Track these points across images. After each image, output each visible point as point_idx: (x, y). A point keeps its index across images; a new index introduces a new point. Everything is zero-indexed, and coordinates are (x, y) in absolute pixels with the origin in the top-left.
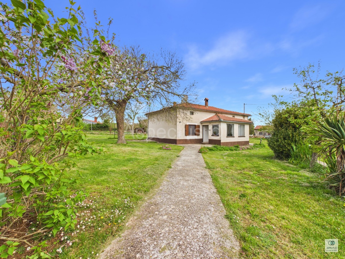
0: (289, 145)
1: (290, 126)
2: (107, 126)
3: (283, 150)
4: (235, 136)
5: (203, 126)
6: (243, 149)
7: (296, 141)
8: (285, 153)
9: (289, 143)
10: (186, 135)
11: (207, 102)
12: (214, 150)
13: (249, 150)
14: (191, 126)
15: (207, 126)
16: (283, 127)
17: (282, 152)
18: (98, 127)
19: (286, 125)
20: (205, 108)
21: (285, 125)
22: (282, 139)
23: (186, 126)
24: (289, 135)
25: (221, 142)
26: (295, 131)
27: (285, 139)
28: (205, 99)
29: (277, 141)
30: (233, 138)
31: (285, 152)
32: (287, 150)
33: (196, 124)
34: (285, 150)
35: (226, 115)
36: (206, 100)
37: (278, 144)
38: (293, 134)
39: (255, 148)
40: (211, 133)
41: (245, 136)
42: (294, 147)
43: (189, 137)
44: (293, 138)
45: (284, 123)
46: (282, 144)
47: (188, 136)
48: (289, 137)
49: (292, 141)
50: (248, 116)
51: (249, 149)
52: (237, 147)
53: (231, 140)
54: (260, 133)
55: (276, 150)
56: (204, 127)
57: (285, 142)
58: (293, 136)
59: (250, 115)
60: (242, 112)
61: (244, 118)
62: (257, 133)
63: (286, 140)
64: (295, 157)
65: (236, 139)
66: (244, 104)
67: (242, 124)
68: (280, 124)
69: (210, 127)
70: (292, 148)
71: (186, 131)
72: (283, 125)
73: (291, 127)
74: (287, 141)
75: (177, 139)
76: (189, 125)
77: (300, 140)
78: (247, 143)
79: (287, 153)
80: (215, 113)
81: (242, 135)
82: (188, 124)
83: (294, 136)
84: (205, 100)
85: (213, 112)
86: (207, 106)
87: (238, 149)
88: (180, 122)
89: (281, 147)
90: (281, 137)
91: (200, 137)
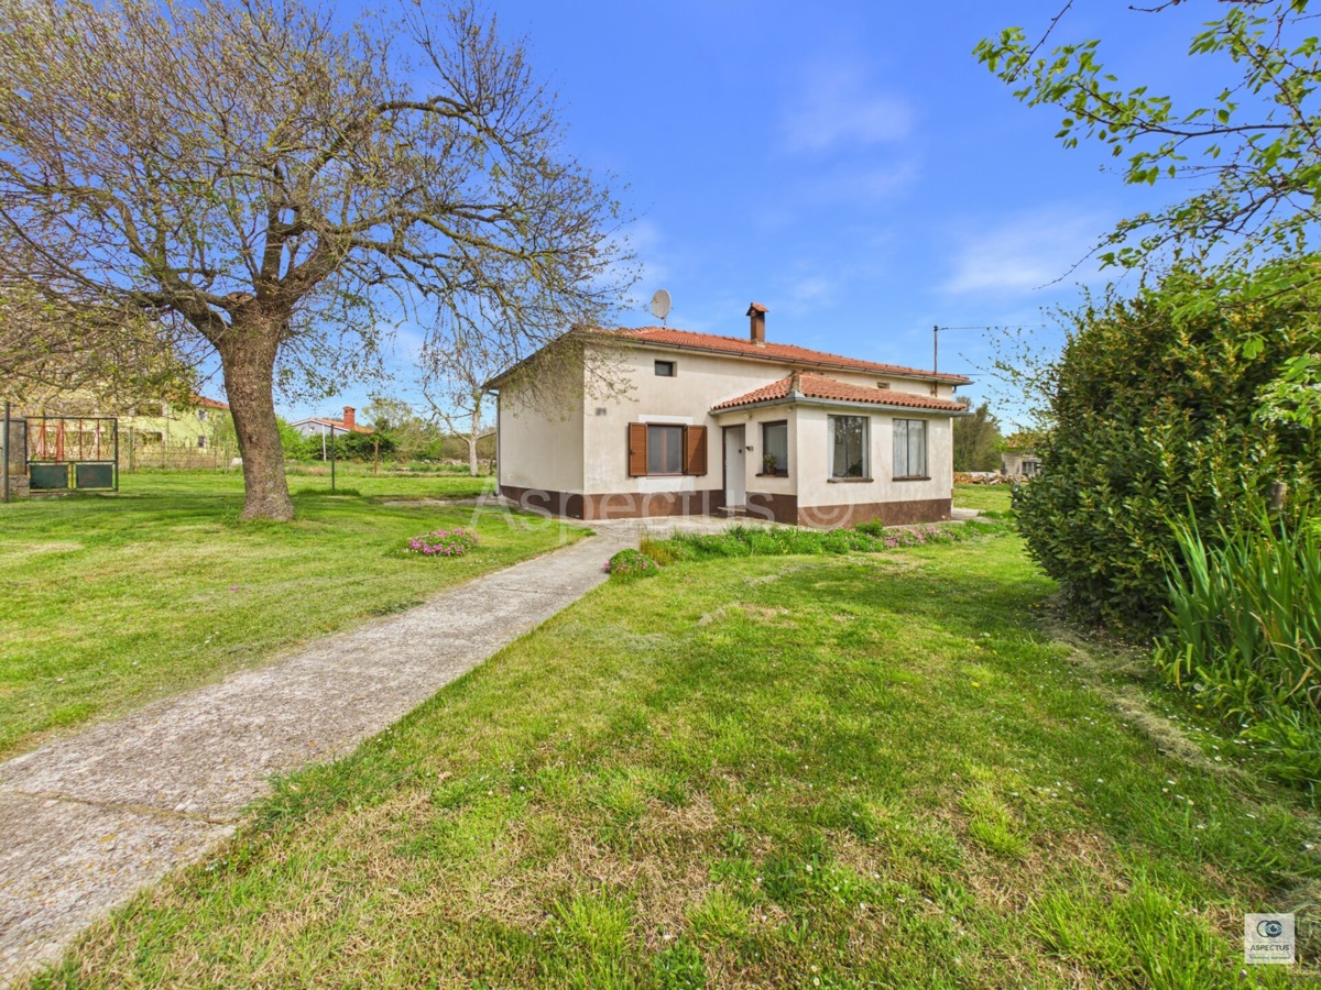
0: (1155, 529)
1: (1158, 396)
2: (387, 442)
3: (1113, 571)
4: (874, 475)
5: (725, 429)
6: (902, 545)
7: (1205, 505)
8: (1127, 589)
9: (1151, 520)
10: (632, 473)
11: (758, 323)
12: (726, 555)
13: (934, 550)
14: (665, 432)
15: (740, 430)
16: (1108, 410)
17: (1103, 581)
18: (353, 448)
19: (1130, 392)
20: (752, 348)
21: (1121, 391)
22: (1104, 488)
23: (632, 430)
24: (1157, 458)
25: (801, 504)
26: (1201, 433)
27: (1121, 487)
28: (752, 308)
29: (1070, 503)
30: (867, 485)
31: (1120, 582)
32: (1137, 568)
33: (689, 421)
34: (1123, 571)
35: (841, 380)
36: (757, 315)
37: (1073, 521)
38: (1181, 451)
39: (970, 534)
40: (754, 461)
41: (930, 475)
42: (1198, 554)
43: (649, 486)
44: (1186, 479)
45: (1116, 378)
46: (1099, 526)
47: (642, 480)
48: (1155, 475)
49: (1178, 503)
50: (953, 384)
51: (937, 541)
52: (874, 532)
53: (852, 494)
54: (1024, 464)
55: (1062, 562)
56: (728, 436)
57: (1126, 512)
58: (1183, 469)
59: (965, 382)
60: (929, 369)
61: (934, 392)
62: (1013, 464)
63: (1132, 493)
64: (1204, 637)
65: (880, 489)
66: (936, 329)
67: (916, 416)
68: (1093, 389)
69: (753, 436)
70: (1180, 557)
71: (630, 453)
72: (1109, 393)
73: (1166, 401)
74: (1137, 501)
75: (587, 491)
76: (651, 425)
77: (1239, 495)
78: (938, 509)
79: (1138, 590)
80: (785, 367)
81: (913, 472)
82: (643, 419)
83: (1189, 469)
84: (749, 314)
85: (774, 365)
86: (762, 340)
87: (880, 540)
88: (600, 412)
89: (1094, 548)
90: (1099, 472)
91: (710, 482)
